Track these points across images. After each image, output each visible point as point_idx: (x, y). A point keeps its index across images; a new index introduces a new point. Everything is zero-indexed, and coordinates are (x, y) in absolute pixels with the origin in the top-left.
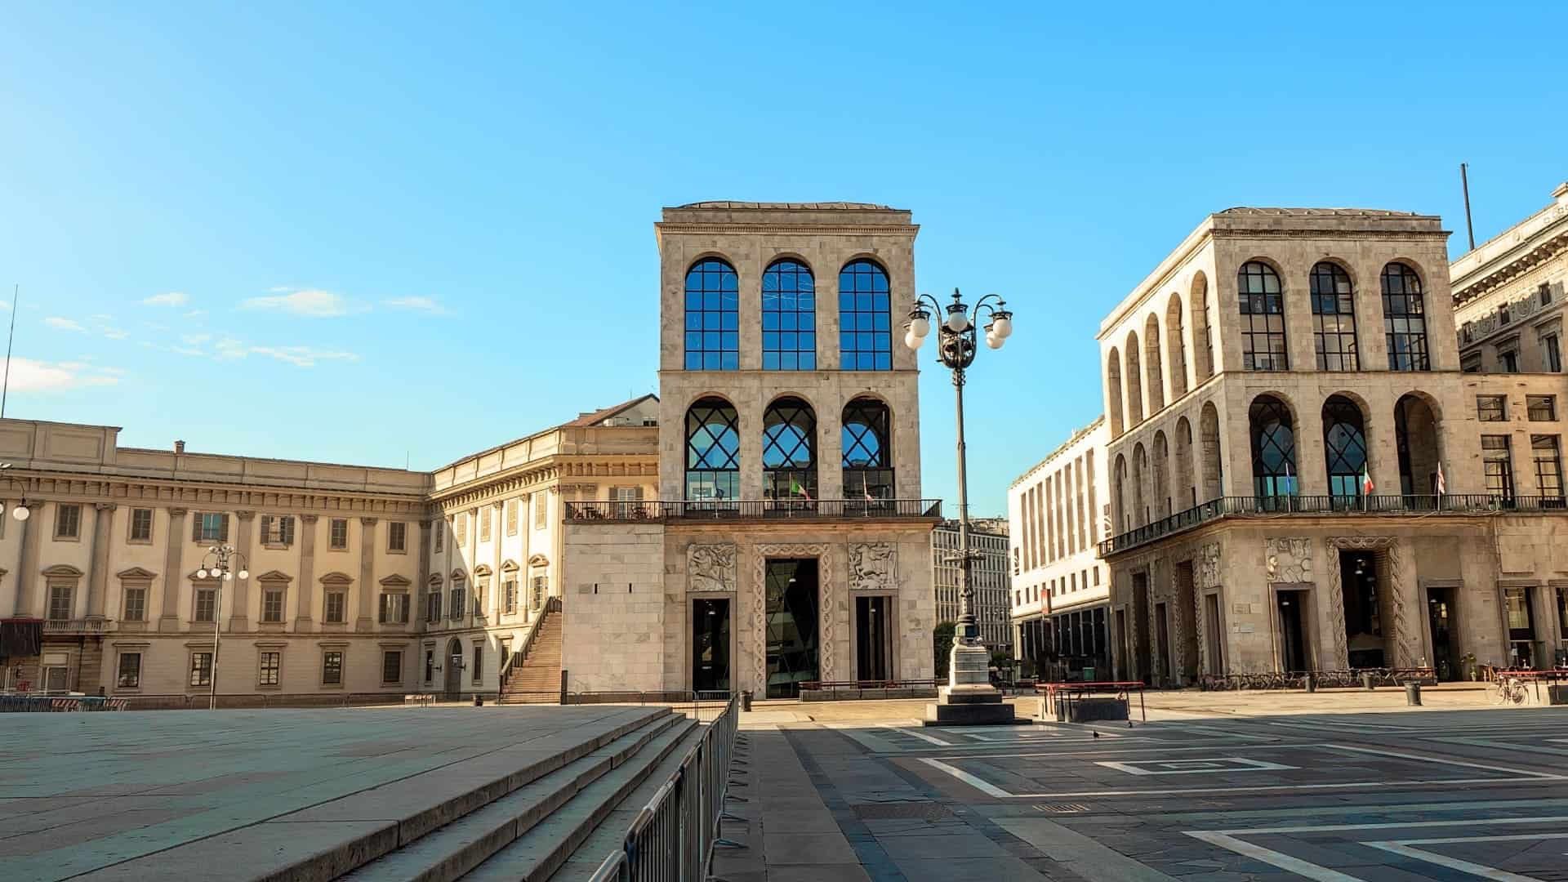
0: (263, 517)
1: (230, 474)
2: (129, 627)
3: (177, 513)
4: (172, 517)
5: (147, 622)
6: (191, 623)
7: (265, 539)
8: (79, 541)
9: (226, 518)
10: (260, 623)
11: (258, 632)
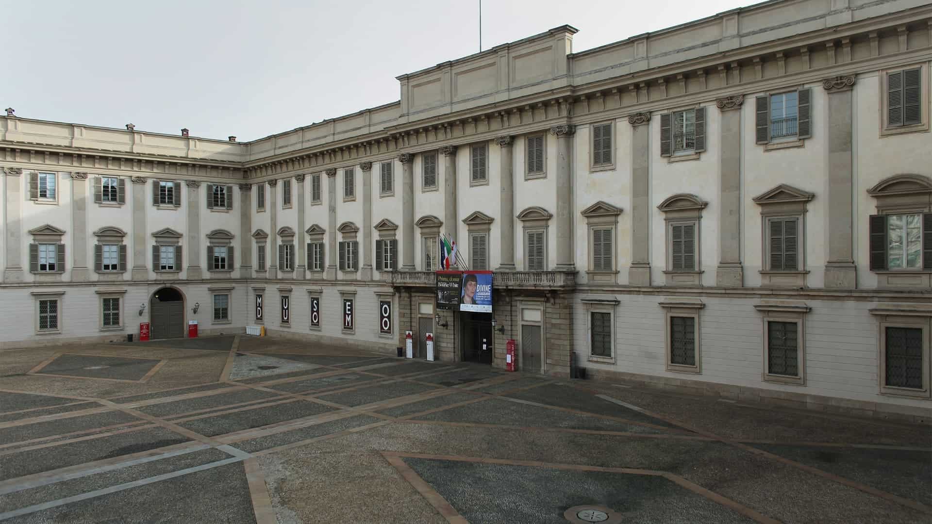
0: (758, 100)
1: (704, 45)
2: (600, 279)
3: (640, 120)
4: (634, 127)
5: (617, 273)
6: (666, 273)
7: (763, 136)
8: (545, 177)
9: (701, 114)
10: (763, 273)
11: (761, 289)
